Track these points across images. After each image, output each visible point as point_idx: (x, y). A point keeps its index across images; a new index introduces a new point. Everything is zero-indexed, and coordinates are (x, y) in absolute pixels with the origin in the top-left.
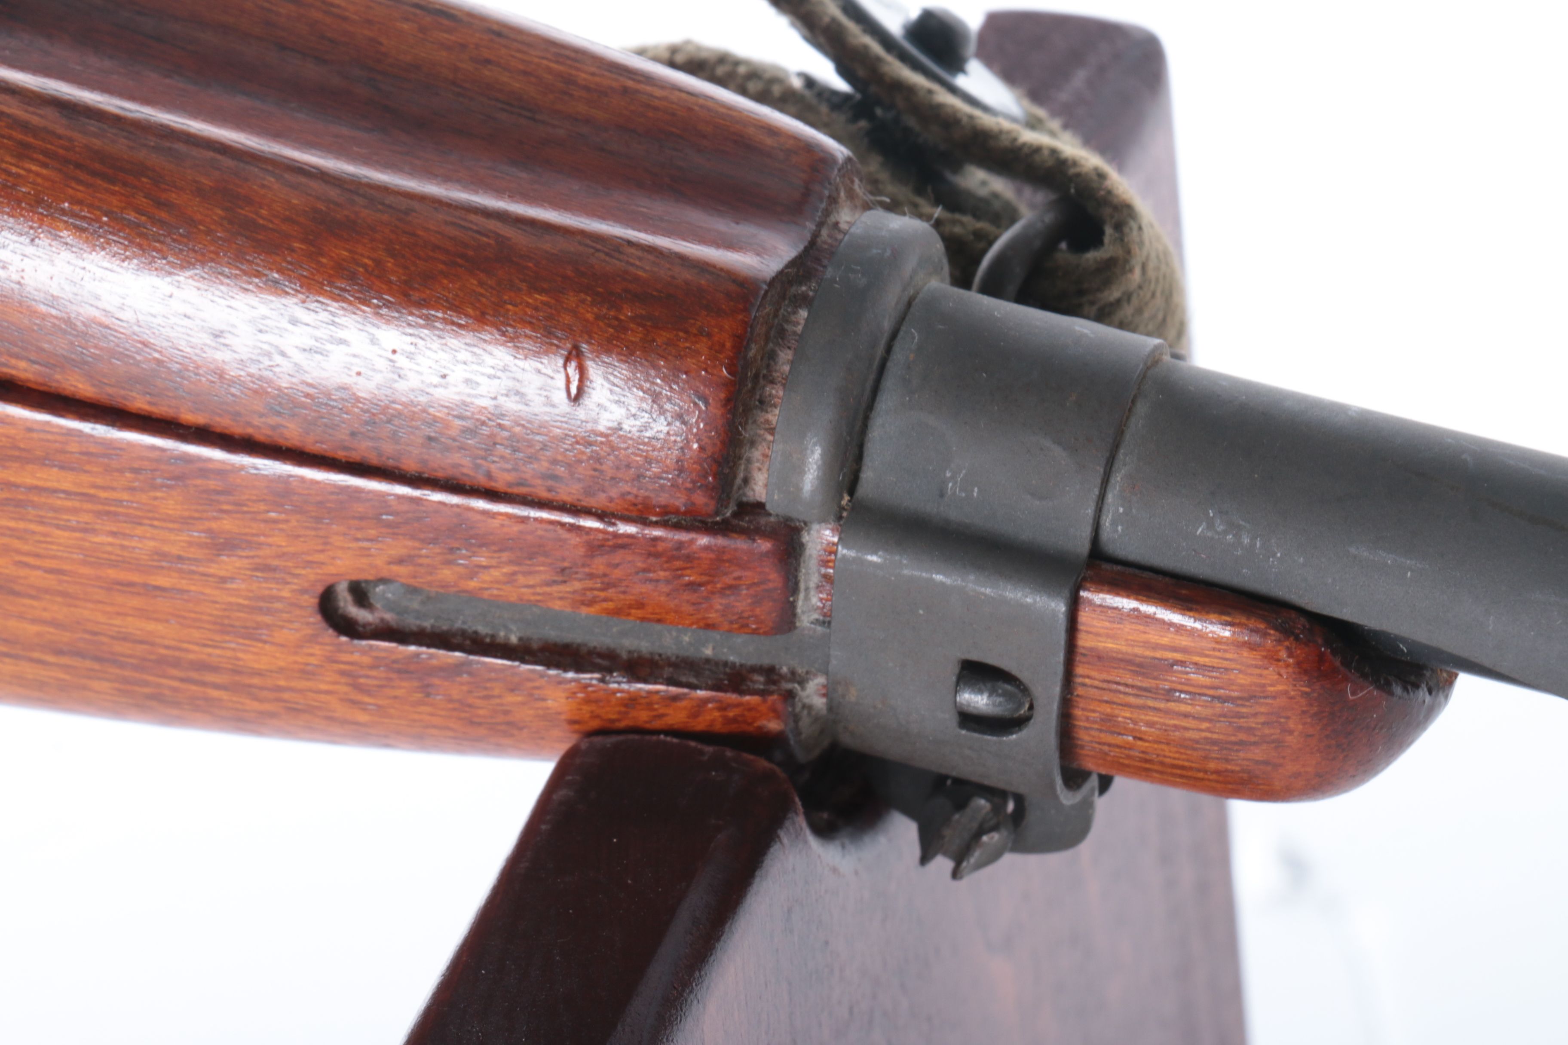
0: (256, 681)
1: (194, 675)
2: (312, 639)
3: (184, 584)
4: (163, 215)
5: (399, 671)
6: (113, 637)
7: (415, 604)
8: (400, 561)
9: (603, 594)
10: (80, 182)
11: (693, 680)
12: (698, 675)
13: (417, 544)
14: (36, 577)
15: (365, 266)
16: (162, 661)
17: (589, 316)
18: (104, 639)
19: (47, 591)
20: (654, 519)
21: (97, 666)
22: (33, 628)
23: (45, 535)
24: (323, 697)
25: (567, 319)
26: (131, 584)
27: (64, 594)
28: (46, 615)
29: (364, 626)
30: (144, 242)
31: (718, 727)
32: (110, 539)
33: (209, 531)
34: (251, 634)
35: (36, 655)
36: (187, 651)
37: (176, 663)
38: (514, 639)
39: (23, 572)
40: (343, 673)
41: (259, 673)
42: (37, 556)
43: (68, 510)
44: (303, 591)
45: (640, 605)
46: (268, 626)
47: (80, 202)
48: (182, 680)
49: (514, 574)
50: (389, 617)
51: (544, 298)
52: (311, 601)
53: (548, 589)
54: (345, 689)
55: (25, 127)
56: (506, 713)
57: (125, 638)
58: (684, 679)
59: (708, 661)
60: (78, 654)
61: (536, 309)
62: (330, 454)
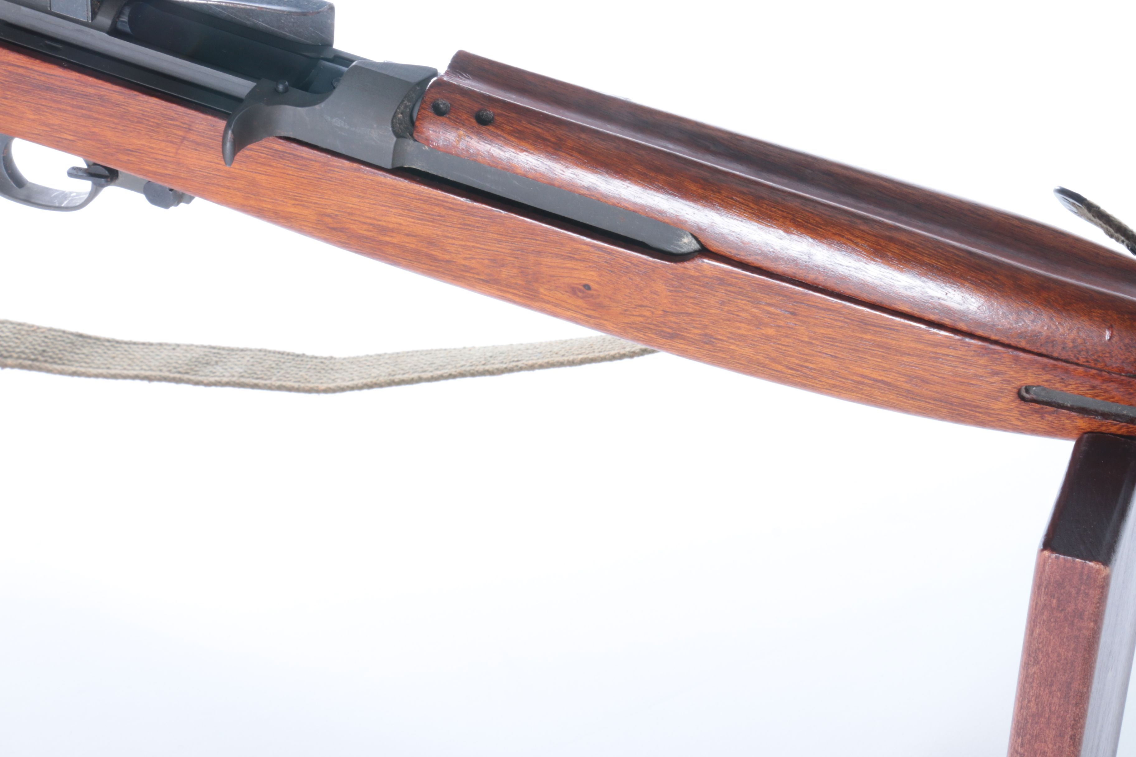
0: (992, 412)
1: (973, 409)
2: (1013, 401)
3: (979, 383)
4: (996, 282)
5: (1036, 412)
6: (953, 397)
7: (1043, 394)
8: (1047, 381)
9: (1103, 394)
10: (973, 271)
11: (1120, 420)
12: (1121, 419)
13: (1053, 377)
14: (936, 379)
15: (1052, 299)
16: (966, 405)
17: (1115, 317)
18: (950, 397)
19: (938, 383)
20: (1123, 374)
21: (945, 404)
22: (930, 393)
23: (943, 367)
24: (1010, 418)
25: (1109, 317)
26: (964, 382)
27: (942, 384)
28: (935, 390)
29: (1027, 398)
30: (990, 289)
31: (1125, 434)
32: (962, 370)
33: (992, 369)
34: (996, 399)
35: (927, 400)
36: (974, 402)
37: (969, 405)
38: (1069, 405)
39: (932, 377)
40: (1019, 411)
41: (994, 410)
42: (938, 373)
43: (952, 361)
44: (1014, 388)
45: (1113, 398)
46: (1001, 397)
47: (973, 277)
48: (969, 410)
49: (1079, 387)
50: (1034, 397)
51: (1103, 311)
52: (1015, 390)
53: (1087, 392)
54: (1018, 415)
55: (958, 256)
56: (1064, 425)
57: (957, 397)
58: (1118, 420)
59: (1123, 415)
60: (941, 401)
61: (1100, 314)
62: (1032, 350)
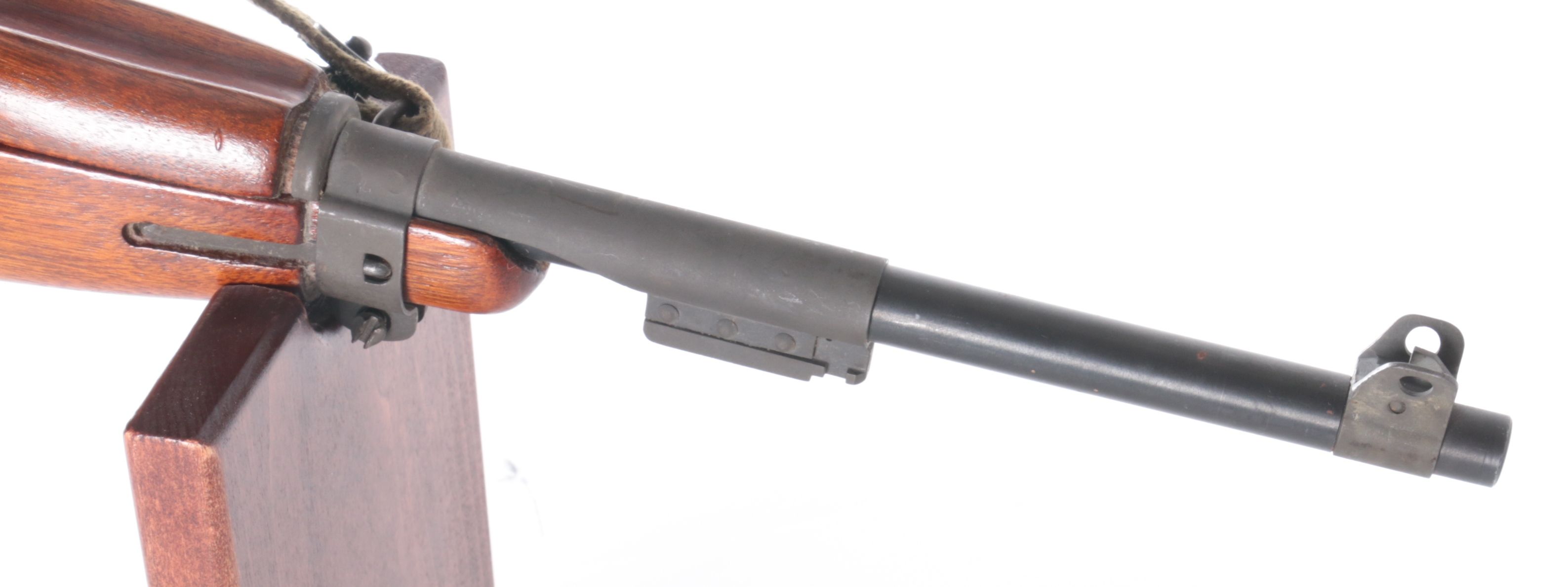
0: (98, 265)
1: (74, 263)
2: (119, 247)
3: (69, 224)
4: (61, 78)
5: (153, 260)
6: (42, 247)
7: (159, 234)
8: (152, 214)
9: (230, 227)
10: (28, 65)
11: (265, 264)
12: (267, 262)
13: (159, 207)
14: (13, 223)
15: (138, 98)
16: (62, 257)
17: (224, 118)
18: (39, 248)
19: (17, 228)
20: (249, 197)
21: (36, 260)
22: (12, 244)
23: (16, 205)
24: (124, 271)
25: (216, 119)
26: (49, 225)
27: (23, 230)
28: (16, 239)
29: (139, 242)
30: (53, 89)
31: (274, 282)
32: (41, 206)
33: (79, 202)
34: (96, 245)
35: (12, 256)
36: (71, 252)
37: (67, 258)
38: (197, 248)
39: (8, 221)
40: (131, 261)
41: (98, 261)
42: (13, 214)
43: (24, 195)
44: (116, 227)
45: (244, 232)
46: (102, 241)
47: (27, 73)
48: (70, 265)
49: (196, 219)
50: (149, 239)
51: (207, 111)
52: (118, 231)
53: (209, 225)
54: (132, 267)
55: (7, 45)
56: (194, 276)
57: (47, 248)
58: (261, 263)
59: (271, 257)
60: (28, 254)
61: (204, 115)
62: (126, 172)
